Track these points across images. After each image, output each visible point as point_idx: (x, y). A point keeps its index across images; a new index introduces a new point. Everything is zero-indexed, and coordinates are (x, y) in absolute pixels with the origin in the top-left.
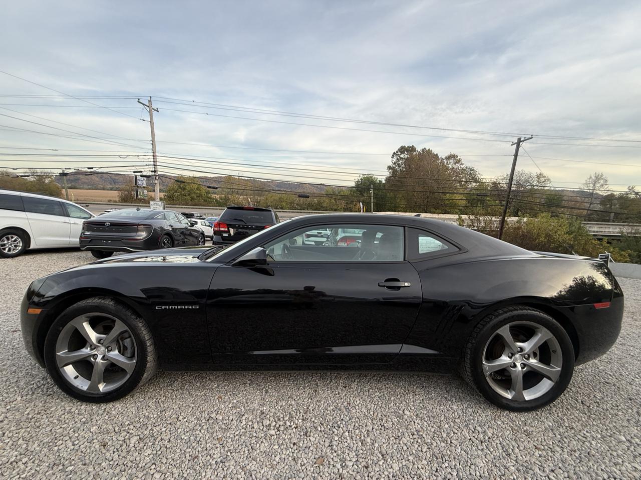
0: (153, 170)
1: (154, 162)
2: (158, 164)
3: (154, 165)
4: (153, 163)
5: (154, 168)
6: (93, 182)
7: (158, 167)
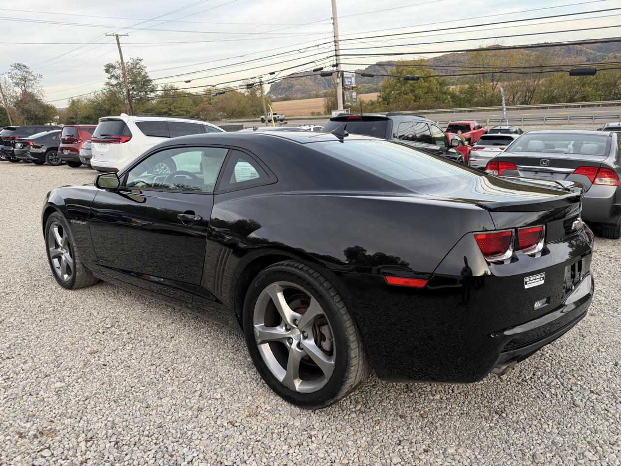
0: (334, 63)
1: (336, 50)
2: (341, 52)
3: (336, 56)
4: (334, 53)
5: (336, 60)
6: (306, 87)
7: (341, 57)
